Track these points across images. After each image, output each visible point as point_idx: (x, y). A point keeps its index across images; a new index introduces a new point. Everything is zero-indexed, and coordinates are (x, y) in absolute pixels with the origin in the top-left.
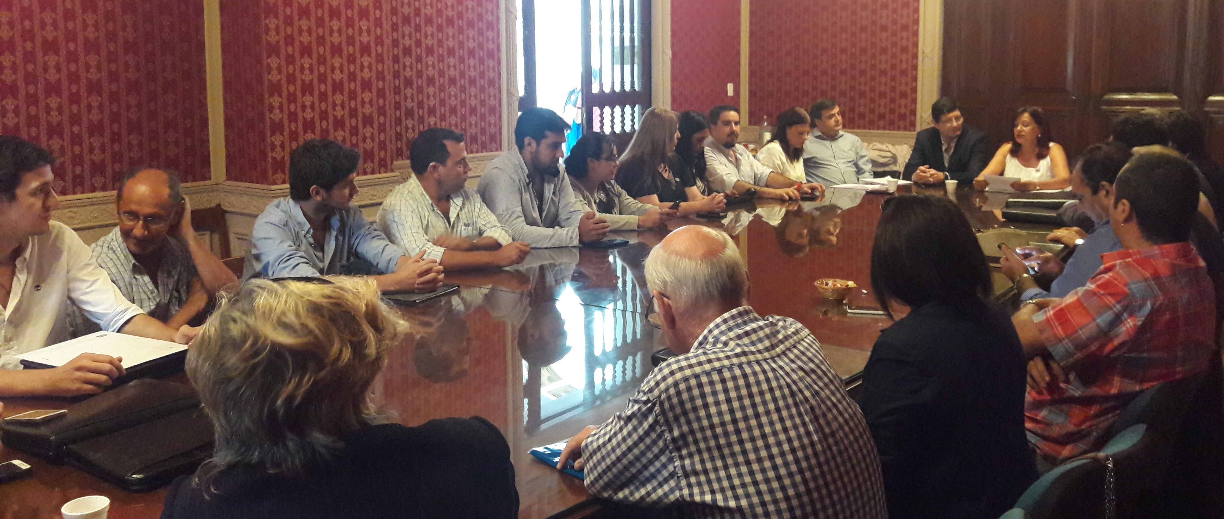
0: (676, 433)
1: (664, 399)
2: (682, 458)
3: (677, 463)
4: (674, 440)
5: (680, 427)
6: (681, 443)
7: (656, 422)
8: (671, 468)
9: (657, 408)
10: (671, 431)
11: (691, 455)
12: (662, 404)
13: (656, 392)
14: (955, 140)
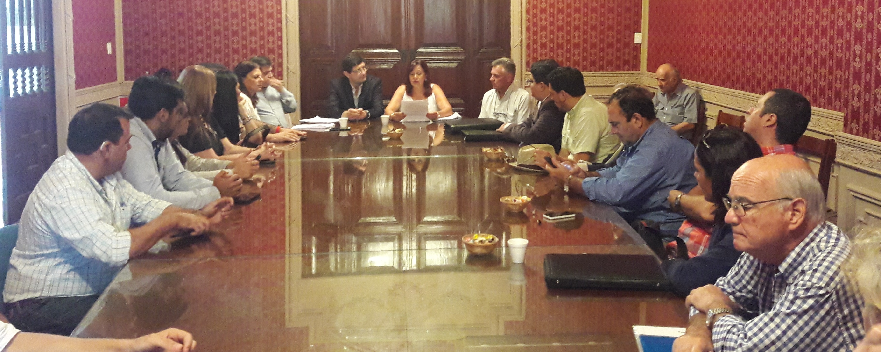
0: (846, 312)
1: (840, 289)
2: (848, 329)
3: (846, 334)
4: (844, 317)
5: (848, 306)
6: (848, 318)
7: (832, 308)
8: (841, 339)
9: (834, 297)
10: (842, 311)
11: (855, 326)
12: (837, 292)
13: (833, 285)
14: (362, 85)
